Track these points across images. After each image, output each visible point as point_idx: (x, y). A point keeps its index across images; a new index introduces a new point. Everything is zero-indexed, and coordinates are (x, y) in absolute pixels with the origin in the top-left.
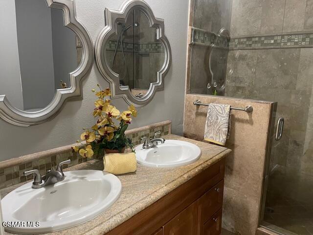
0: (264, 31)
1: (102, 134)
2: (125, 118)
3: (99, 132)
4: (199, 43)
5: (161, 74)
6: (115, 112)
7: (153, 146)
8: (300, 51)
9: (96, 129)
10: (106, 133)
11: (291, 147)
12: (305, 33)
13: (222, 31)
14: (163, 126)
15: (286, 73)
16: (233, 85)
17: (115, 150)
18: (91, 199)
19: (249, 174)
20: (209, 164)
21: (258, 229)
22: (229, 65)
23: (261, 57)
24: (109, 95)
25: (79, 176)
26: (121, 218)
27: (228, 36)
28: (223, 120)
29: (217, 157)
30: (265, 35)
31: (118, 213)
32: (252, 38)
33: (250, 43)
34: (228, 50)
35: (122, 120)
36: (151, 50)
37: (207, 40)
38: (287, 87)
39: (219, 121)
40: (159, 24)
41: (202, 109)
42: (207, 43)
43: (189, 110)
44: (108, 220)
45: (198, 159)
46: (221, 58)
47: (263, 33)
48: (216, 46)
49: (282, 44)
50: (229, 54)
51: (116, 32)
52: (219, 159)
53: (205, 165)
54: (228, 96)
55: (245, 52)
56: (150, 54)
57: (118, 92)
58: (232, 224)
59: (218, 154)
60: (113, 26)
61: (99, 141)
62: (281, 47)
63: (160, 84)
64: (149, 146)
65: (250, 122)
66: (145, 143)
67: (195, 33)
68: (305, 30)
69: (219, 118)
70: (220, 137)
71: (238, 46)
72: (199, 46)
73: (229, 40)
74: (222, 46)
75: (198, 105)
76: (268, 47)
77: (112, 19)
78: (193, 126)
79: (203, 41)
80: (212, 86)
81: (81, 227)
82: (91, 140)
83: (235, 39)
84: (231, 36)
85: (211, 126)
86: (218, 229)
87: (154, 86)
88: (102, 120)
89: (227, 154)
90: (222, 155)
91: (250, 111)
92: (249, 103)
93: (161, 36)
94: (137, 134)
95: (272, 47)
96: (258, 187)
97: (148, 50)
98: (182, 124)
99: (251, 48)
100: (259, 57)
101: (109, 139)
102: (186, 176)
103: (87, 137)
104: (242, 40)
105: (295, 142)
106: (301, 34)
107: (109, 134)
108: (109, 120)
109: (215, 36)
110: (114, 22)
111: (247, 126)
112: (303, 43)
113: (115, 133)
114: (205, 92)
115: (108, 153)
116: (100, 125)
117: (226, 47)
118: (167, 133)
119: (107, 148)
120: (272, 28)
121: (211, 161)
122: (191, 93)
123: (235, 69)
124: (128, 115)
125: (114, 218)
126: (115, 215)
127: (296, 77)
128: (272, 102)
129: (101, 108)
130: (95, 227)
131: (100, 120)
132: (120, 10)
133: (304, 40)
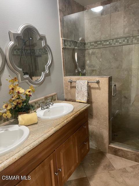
0: (103, 38)
1: (15, 104)
2: (28, 93)
3: (13, 103)
4: (68, 47)
5: (48, 66)
6: (22, 91)
7: (47, 108)
8: (122, 47)
9: (11, 101)
10: (18, 103)
11: (123, 99)
12: (124, 37)
13: (80, 39)
14: (52, 96)
15: (116, 60)
16: (90, 69)
17: (24, 112)
18: (13, 141)
19: (101, 116)
20: (78, 113)
21: (109, 145)
22: (87, 58)
23: (103, 52)
24: (17, 81)
25: (4, 129)
26: (30, 148)
27: (84, 42)
28: (85, 89)
29: (82, 109)
30: (104, 40)
31: (28, 145)
32: (97, 42)
33: (97, 45)
34: (85, 50)
35: (27, 95)
36: (42, 53)
37: (72, 45)
38: (118, 68)
39: (82, 90)
40: (43, 38)
41: (73, 84)
42: (73, 47)
43: (66, 85)
44: (22, 149)
45: (72, 111)
46: (82, 54)
47: (102, 39)
48: (78, 48)
49: (113, 44)
50: (86, 52)
51: (17, 45)
52: (83, 110)
53: (76, 114)
54: (88, 75)
55: (94, 50)
56: (42, 55)
57: (23, 79)
58: (96, 145)
59: (83, 108)
60: (15, 41)
61: (14, 108)
62: (113, 46)
63: (48, 72)
64: (45, 108)
65: (99, 88)
66: (42, 107)
67: (65, 41)
68: (124, 35)
69: (83, 88)
70: (84, 98)
71: (90, 47)
72: (68, 49)
73: (85, 44)
74: (81, 48)
75: (71, 82)
76: (106, 46)
77: (14, 37)
78: (69, 94)
79: (70, 46)
80: (78, 70)
81: (7, 155)
82: (9, 108)
83: (88, 43)
84: (86, 42)
85: (78, 93)
86: (87, 148)
87: (44, 74)
88: (14, 96)
89: (88, 107)
90: (85, 108)
91: (98, 82)
92: (97, 78)
93: (45, 45)
94: (37, 102)
95: (108, 46)
96: (107, 123)
97: (40, 53)
98: (64, 94)
99: (97, 48)
100: (102, 52)
101: (20, 106)
102: (65, 121)
103: (6, 107)
104: (92, 44)
105: (125, 97)
106: (122, 38)
107: (20, 103)
108: (18, 95)
109: (77, 43)
110: (15, 39)
111: (97, 91)
112: (124, 43)
113: (23, 103)
114: (75, 75)
115: (20, 114)
116: (13, 99)
117: (84, 48)
118: (55, 100)
119: (19, 112)
120: (107, 36)
121: (79, 112)
122: (66, 76)
123: (90, 60)
124: (29, 91)
125: (26, 148)
126: (26, 147)
127: (122, 61)
128: (109, 77)
129: (13, 89)
130: (15, 154)
131: (13, 96)
132: (18, 31)
133: (124, 41)
